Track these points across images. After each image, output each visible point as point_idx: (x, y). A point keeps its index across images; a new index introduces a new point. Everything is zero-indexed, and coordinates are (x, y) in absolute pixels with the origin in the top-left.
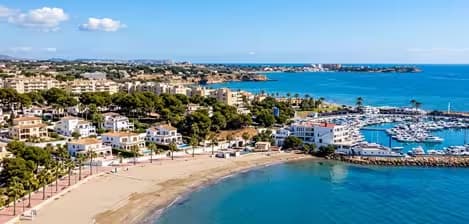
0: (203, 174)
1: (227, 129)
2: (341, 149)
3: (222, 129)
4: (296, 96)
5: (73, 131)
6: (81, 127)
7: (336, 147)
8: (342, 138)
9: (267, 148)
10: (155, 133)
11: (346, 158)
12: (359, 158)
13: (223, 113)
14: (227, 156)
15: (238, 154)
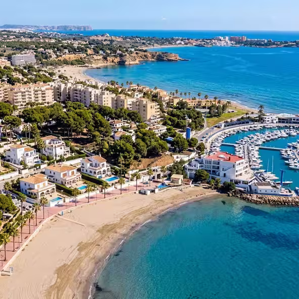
0: (130, 217)
1: (147, 157)
2: (241, 184)
3: (143, 157)
4: (206, 97)
5: (21, 159)
6: (27, 155)
7: (237, 182)
8: (243, 172)
9: (180, 183)
10: (88, 165)
11: (245, 195)
12: (254, 197)
13: (144, 140)
14: (149, 193)
15: (157, 190)
